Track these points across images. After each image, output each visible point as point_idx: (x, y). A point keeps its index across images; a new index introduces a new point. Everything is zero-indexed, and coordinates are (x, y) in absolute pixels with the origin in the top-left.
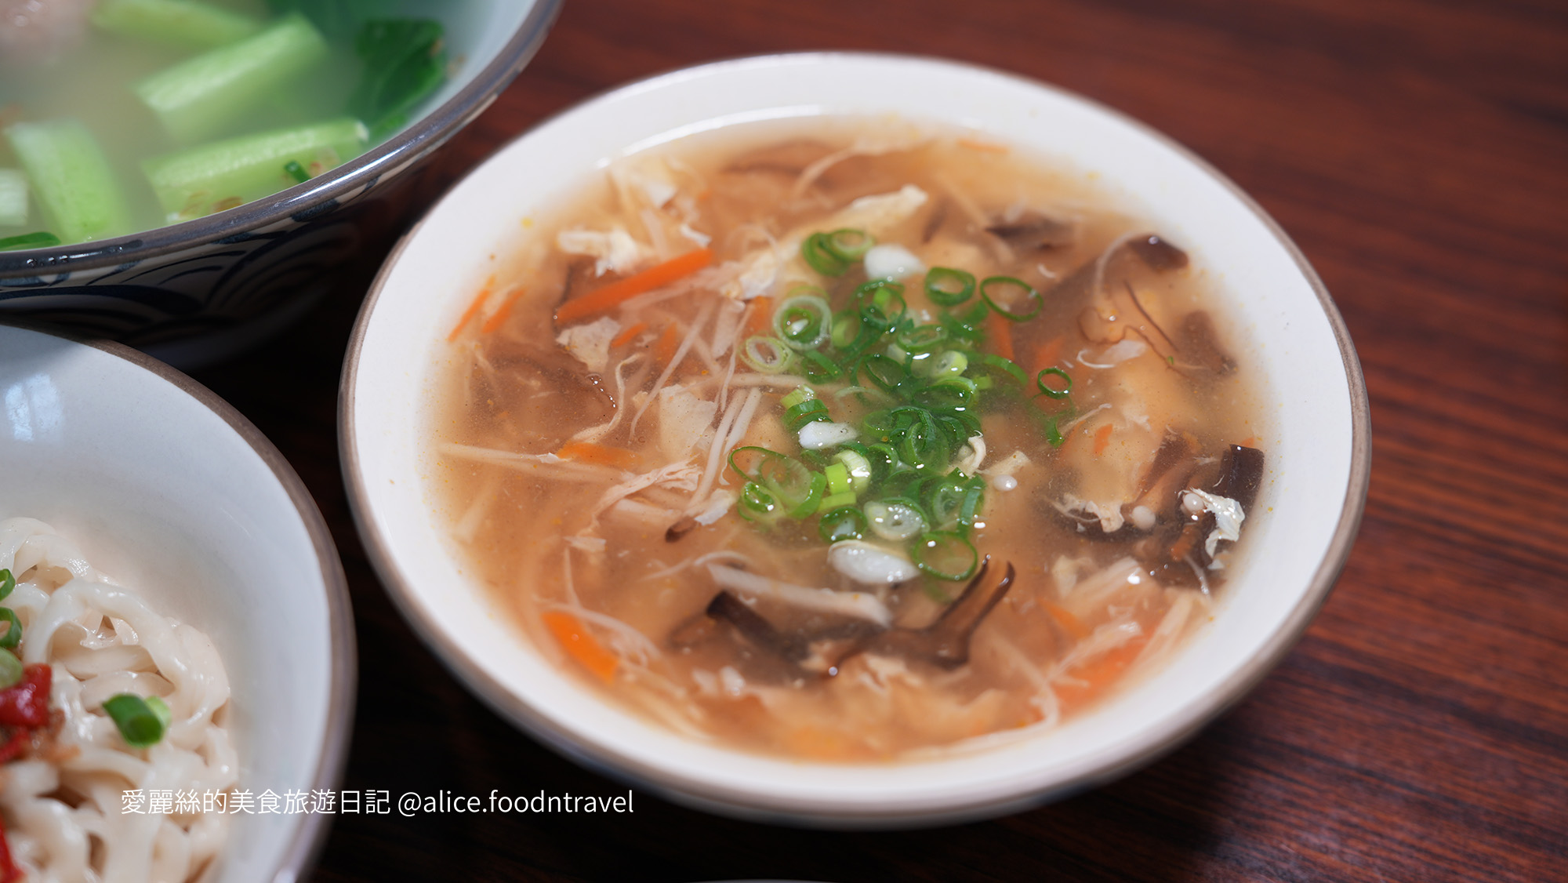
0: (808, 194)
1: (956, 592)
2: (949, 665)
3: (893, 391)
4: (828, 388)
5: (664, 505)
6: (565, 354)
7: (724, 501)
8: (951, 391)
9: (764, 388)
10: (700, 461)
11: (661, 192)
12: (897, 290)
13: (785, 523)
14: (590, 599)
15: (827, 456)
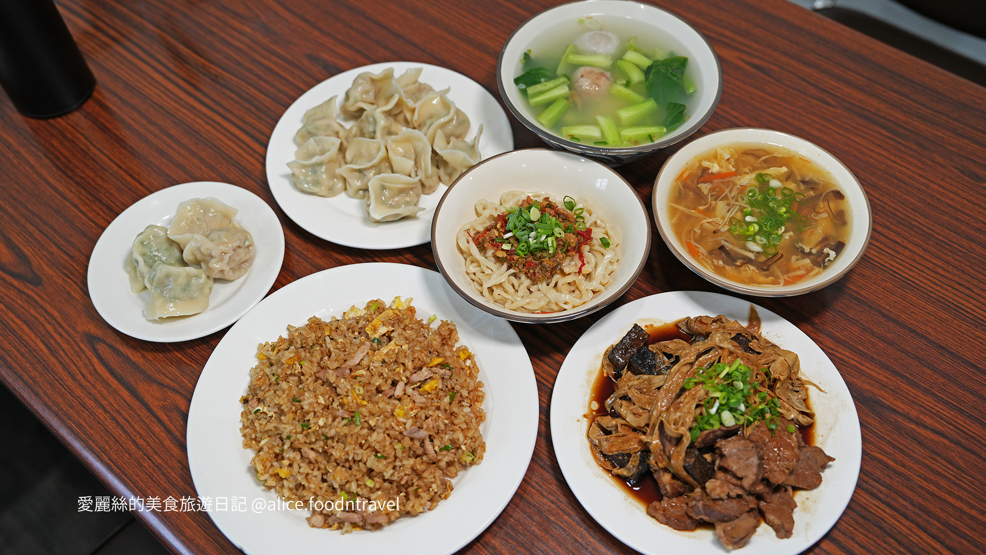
0: (761, 163)
1: (770, 257)
2: (765, 270)
3: (768, 213)
4: (754, 209)
5: (714, 226)
6: (699, 189)
7: (726, 228)
8: (781, 215)
9: (740, 206)
10: (723, 218)
11: (727, 156)
12: (775, 190)
13: (737, 235)
14: (696, 241)
15: (750, 223)
